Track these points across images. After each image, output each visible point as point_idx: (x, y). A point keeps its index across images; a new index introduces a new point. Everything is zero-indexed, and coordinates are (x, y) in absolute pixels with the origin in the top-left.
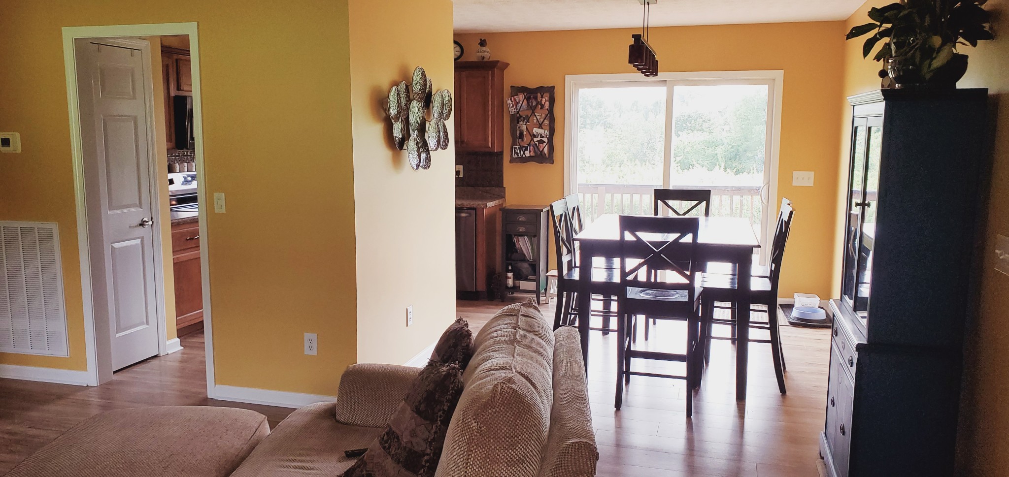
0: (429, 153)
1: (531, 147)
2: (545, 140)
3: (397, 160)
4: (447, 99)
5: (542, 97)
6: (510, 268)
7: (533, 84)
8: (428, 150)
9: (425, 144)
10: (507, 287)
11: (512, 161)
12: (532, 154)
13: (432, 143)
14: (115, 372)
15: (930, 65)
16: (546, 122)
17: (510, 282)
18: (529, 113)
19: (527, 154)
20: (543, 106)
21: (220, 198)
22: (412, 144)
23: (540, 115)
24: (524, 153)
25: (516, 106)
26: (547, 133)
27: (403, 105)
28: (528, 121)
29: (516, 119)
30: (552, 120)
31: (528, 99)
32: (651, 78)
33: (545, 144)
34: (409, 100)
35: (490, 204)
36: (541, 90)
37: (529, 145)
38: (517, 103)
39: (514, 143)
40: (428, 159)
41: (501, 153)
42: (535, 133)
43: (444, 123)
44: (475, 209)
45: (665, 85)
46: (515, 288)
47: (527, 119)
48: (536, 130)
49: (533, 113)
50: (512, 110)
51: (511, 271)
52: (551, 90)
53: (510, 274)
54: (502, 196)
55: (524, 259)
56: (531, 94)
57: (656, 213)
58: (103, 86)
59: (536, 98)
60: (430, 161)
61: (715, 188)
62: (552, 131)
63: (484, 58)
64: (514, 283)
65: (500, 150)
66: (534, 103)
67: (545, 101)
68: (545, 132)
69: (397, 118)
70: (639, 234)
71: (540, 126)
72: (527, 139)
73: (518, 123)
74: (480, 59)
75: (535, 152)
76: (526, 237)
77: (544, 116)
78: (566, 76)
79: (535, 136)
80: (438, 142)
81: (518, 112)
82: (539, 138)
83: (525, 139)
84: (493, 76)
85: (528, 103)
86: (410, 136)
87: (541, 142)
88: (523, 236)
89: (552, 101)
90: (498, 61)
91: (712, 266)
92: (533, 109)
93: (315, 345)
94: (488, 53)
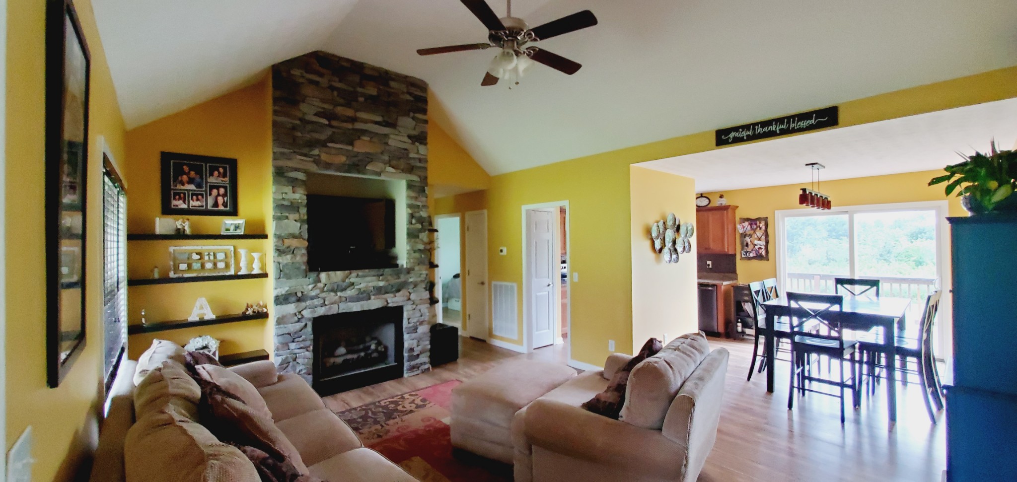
0: (678, 255)
1: (754, 252)
2: (763, 247)
3: (658, 260)
4: (690, 228)
5: (760, 223)
6: (739, 320)
7: (753, 217)
8: (677, 253)
9: (676, 250)
10: (737, 332)
11: (742, 259)
12: (755, 255)
13: (680, 249)
14: (534, 349)
15: (990, 200)
16: (763, 237)
17: (740, 329)
18: (752, 232)
19: (751, 255)
20: (760, 228)
21: (576, 275)
22: (666, 250)
23: (759, 233)
24: (749, 255)
25: (743, 228)
26: (764, 243)
27: (661, 232)
28: (751, 237)
29: (744, 235)
30: (767, 236)
31: (751, 225)
32: (826, 210)
33: (763, 250)
34: (665, 229)
35: (725, 283)
36: (759, 219)
37: (752, 250)
38: (744, 227)
39: (743, 249)
40: (678, 258)
41: (735, 255)
42: (756, 244)
43: (688, 241)
44: (716, 285)
45: (847, 214)
46: (743, 333)
47: (751, 236)
48: (756, 242)
49: (755, 232)
50: (741, 231)
51: (740, 322)
52: (766, 220)
53: (739, 324)
54: (736, 279)
55: (749, 316)
56: (752, 222)
57: (837, 293)
58: (536, 227)
59: (756, 224)
60: (678, 259)
61: (882, 278)
62: (767, 243)
63: (722, 204)
64: (742, 330)
65: (733, 253)
66: (755, 227)
67: (762, 225)
68: (763, 243)
69: (657, 237)
70: (800, 303)
71: (759, 239)
72: (751, 247)
73: (745, 237)
74: (720, 205)
75: (756, 254)
76: (749, 303)
77: (762, 234)
78: (776, 212)
79: (756, 245)
80: (684, 248)
81: (745, 232)
82: (759, 246)
83: (749, 246)
84: (727, 213)
85: (751, 227)
86: (665, 246)
87: (760, 248)
88: (748, 302)
89: (767, 225)
90: (730, 206)
91: (875, 329)
92: (755, 231)
93: (614, 346)
94: (724, 202)
